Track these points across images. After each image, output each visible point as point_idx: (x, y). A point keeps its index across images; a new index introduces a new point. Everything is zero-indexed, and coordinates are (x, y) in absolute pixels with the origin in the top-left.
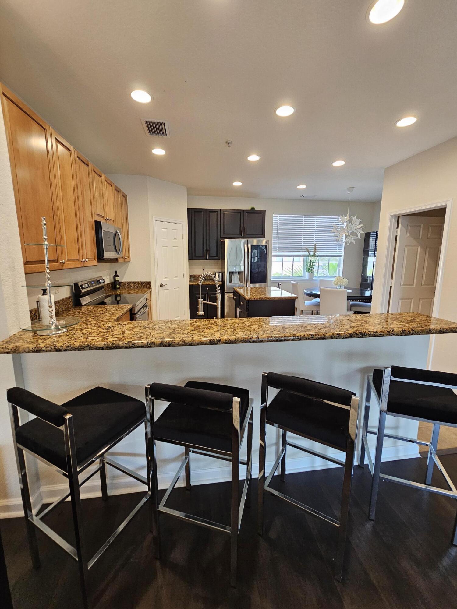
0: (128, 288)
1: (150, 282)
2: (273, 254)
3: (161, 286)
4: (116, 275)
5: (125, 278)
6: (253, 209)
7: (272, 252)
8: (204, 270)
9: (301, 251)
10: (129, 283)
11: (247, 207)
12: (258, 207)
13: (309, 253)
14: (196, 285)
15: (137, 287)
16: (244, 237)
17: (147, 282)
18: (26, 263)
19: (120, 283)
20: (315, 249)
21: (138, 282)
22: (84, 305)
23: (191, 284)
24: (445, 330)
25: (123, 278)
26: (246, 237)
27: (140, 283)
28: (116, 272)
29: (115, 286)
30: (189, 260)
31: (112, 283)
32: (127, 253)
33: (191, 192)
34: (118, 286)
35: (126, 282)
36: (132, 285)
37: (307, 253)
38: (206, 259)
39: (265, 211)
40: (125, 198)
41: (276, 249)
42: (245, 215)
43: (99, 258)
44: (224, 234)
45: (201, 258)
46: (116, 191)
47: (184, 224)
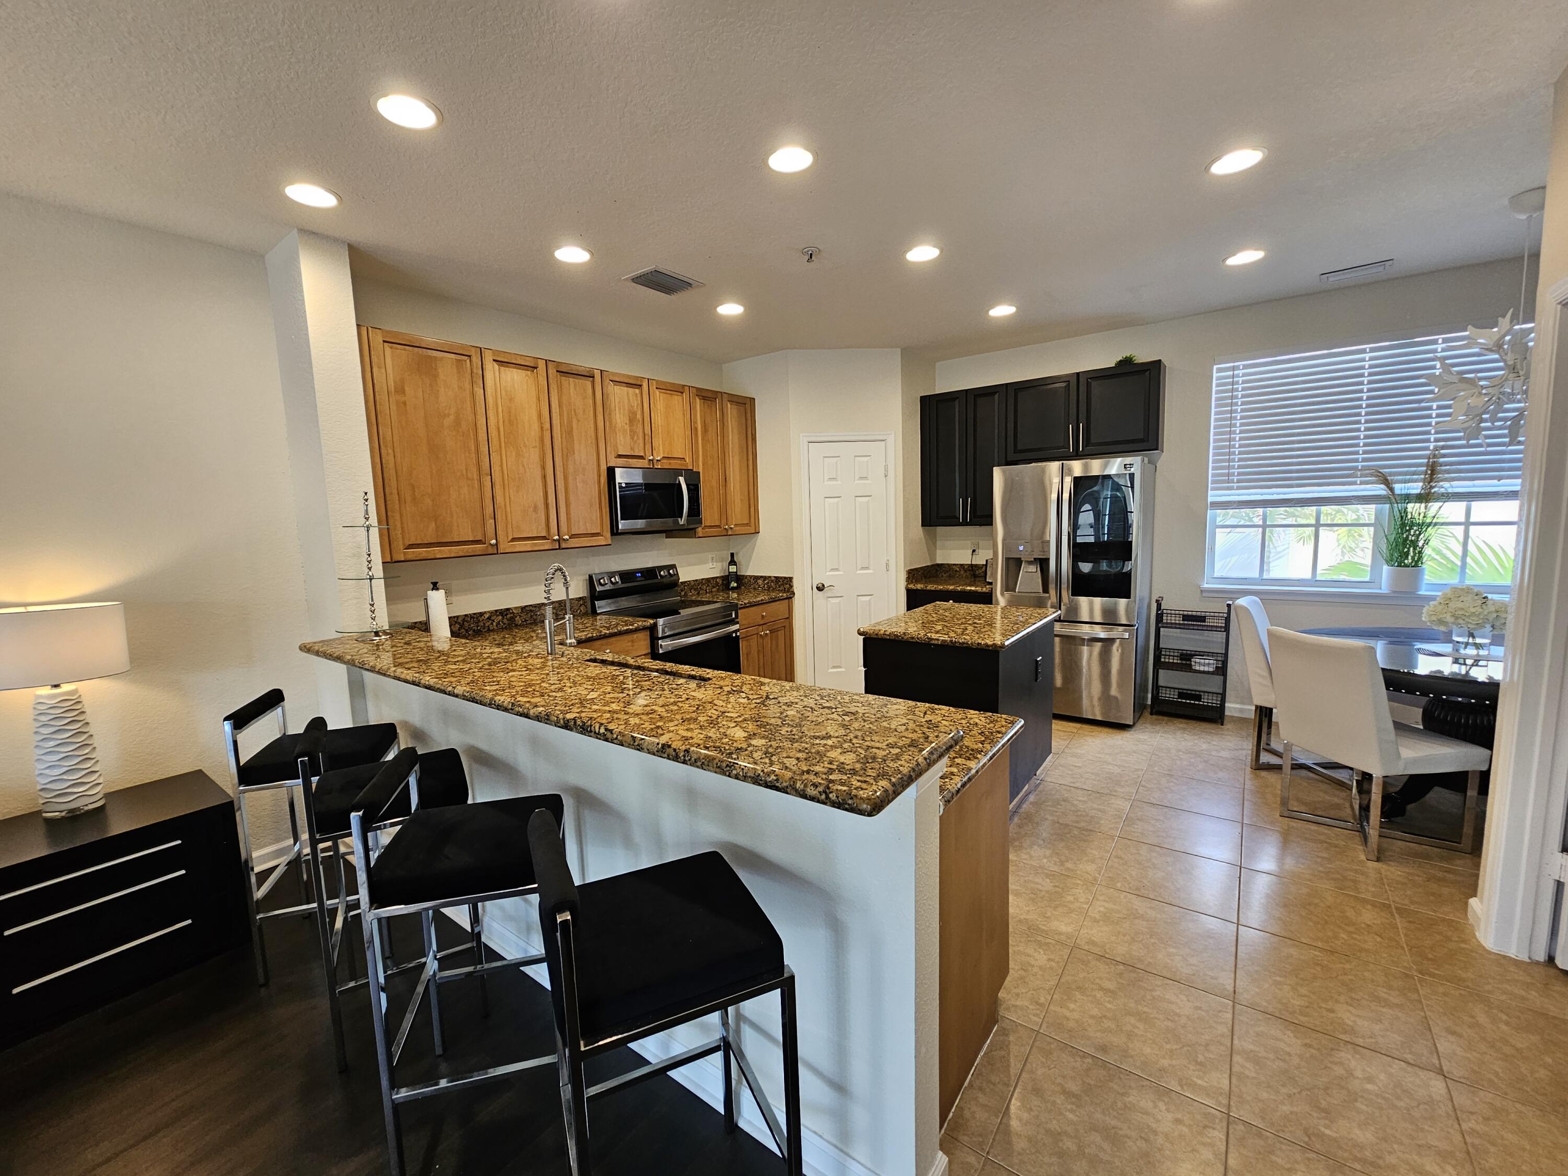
0: (755, 589)
1: (791, 579)
2: (1210, 499)
3: (820, 588)
4: (732, 562)
5: (752, 569)
6: (1126, 362)
7: (1210, 493)
8: (974, 551)
9: (1355, 483)
10: (756, 578)
11: (1105, 359)
12: (1143, 356)
13: (1392, 490)
14: (922, 590)
15: (769, 587)
16: (1080, 454)
17: (785, 578)
18: (408, 546)
19: (739, 578)
20: (1433, 472)
21: (770, 577)
22: (601, 613)
23: (911, 586)
24: (773, 777)
25: (748, 568)
26: (1086, 453)
27: (773, 579)
28: (732, 555)
29: (729, 583)
30: (924, 524)
31: (723, 577)
32: (739, 516)
34: (734, 584)
35: (751, 577)
36: (760, 582)
37: (1380, 490)
38: (965, 523)
39: (1159, 362)
40: (746, 405)
41: (1225, 481)
42: (1083, 389)
43: (615, 532)
44: (1016, 451)
45: (951, 521)
46: (704, 398)
47: (891, 440)
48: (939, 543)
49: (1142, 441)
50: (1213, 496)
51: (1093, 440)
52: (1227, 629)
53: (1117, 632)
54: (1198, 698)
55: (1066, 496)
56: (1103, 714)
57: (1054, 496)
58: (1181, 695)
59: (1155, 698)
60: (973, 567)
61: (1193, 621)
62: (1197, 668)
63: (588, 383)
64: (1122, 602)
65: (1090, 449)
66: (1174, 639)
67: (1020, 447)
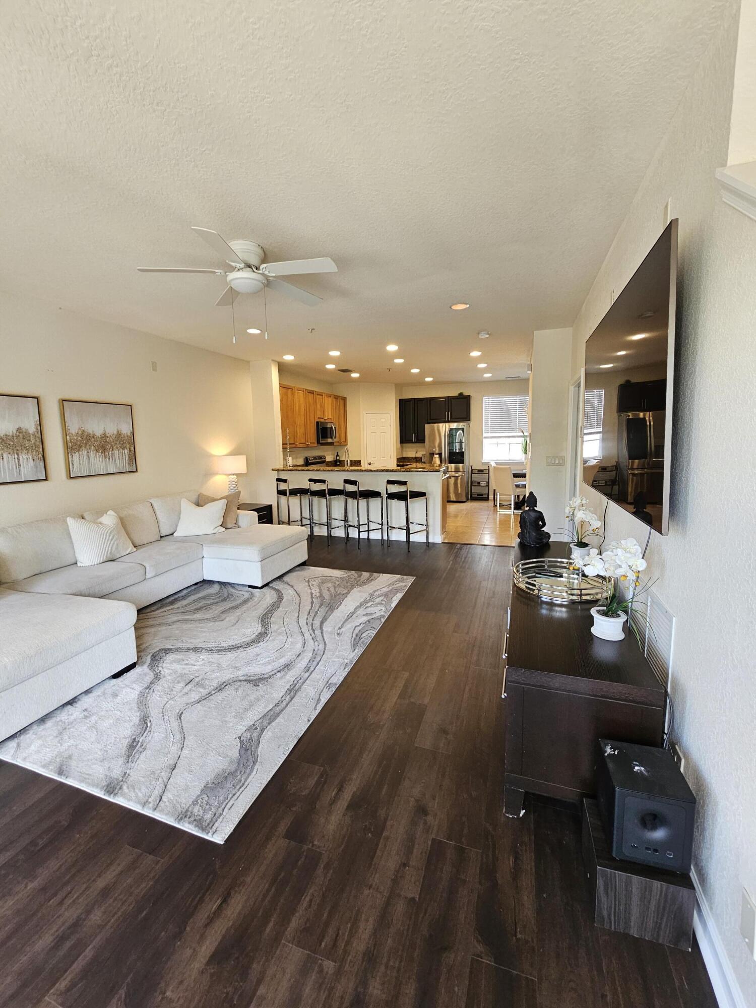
1: (360, 461)
3: (369, 464)
4: (338, 455)
6: (460, 395)
7: (483, 434)
8: (418, 452)
9: (516, 432)
11: (455, 393)
12: (466, 393)
13: (524, 434)
16: (449, 421)
17: (358, 459)
18: (283, 444)
19: (340, 461)
23: (398, 463)
25: (342, 457)
27: (354, 461)
28: (337, 453)
29: (337, 463)
30: (400, 443)
31: (334, 461)
32: (343, 436)
33: (399, 387)
34: (338, 463)
37: (522, 434)
38: (415, 442)
39: (470, 396)
40: (344, 399)
41: (487, 431)
42: (450, 402)
43: (318, 442)
44: (430, 419)
45: (410, 441)
46: (335, 398)
47: (392, 415)
48: (404, 450)
49: (466, 418)
50: (485, 435)
51: (453, 417)
52: (488, 473)
53: (460, 474)
54: (482, 495)
55: (446, 434)
56: (456, 498)
57: (443, 434)
58: (478, 495)
59: (471, 496)
60: (416, 458)
61: (481, 471)
62: (482, 485)
63: (312, 395)
64: (461, 465)
65: (452, 420)
66: (476, 477)
67: (432, 418)
